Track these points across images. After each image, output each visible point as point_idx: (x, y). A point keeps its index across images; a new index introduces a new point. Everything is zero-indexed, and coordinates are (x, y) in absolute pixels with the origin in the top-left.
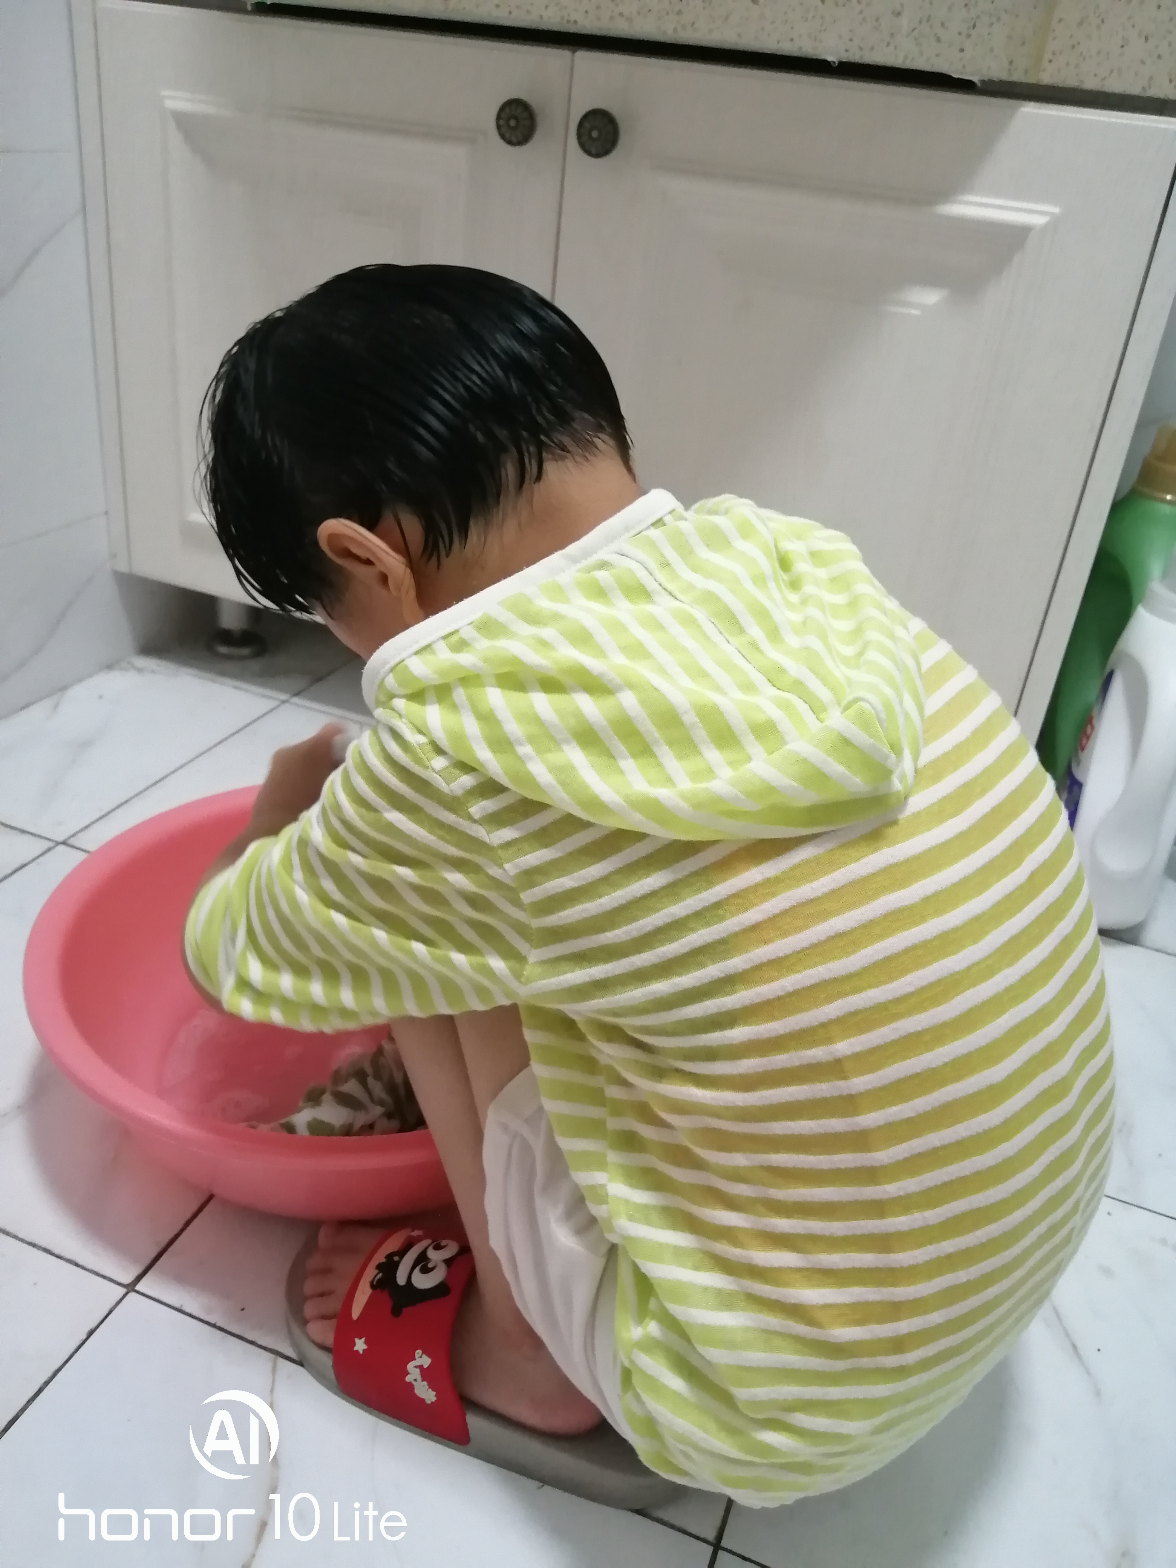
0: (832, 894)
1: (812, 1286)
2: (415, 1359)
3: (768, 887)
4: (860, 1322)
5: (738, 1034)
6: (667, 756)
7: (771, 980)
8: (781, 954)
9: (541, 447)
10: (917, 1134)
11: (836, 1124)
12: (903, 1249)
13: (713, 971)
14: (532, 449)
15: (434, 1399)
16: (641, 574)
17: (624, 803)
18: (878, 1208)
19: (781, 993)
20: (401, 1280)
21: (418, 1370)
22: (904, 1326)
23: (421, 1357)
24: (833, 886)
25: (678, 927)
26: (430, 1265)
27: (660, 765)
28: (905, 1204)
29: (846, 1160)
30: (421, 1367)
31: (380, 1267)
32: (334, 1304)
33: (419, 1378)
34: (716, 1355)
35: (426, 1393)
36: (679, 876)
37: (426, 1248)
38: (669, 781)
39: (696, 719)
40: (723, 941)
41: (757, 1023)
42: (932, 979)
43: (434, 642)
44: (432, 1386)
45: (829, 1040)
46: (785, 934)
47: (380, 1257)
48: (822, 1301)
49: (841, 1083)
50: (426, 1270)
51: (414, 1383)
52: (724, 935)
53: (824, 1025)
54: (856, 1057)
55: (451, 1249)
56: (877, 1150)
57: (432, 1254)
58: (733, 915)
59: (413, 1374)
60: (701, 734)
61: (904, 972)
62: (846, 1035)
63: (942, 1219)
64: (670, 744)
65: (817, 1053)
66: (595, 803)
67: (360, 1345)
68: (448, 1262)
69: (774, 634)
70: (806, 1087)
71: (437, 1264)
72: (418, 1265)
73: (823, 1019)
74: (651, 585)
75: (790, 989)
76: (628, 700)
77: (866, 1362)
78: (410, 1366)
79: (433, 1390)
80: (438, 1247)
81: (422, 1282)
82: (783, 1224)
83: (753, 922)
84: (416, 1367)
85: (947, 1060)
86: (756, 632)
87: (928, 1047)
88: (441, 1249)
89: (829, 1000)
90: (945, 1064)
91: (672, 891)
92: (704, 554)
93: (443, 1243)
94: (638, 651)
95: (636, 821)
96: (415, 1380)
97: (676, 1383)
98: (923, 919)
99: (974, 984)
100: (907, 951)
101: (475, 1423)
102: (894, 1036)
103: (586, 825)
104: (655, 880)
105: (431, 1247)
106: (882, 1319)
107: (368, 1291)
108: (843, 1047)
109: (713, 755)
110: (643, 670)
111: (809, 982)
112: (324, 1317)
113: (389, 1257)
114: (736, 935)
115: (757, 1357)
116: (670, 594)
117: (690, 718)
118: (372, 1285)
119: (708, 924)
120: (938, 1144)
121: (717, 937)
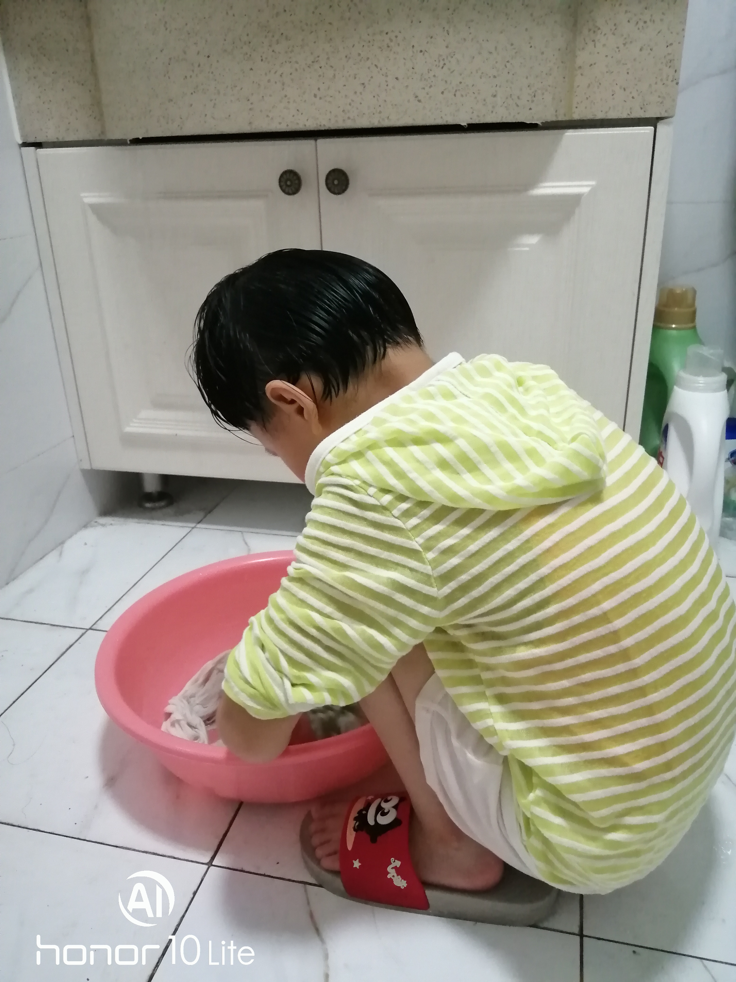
0: (581, 528)
1: (619, 745)
2: (392, 864)
3: (552, 527)
4: (647, 758)
5: (552, 610)
6: (486, 469)
7: (563, 576)
8: (565, 562)
9: (385, 341)
10: (652, 646)
11: (612, 649)
12: (660, 711)
13: (533, 577)
14: (381, 342)
15: (405, 885)
16: (451, 388)
17: (471, 495)
18: (642, 692)
19: (570, 582)
20: (371, 822)
21: (394, 870)
22: (670, 755)
23: (394, 862)
24: (581, 524)
25: (510, 557)
26: (386, 811)
27: (483, 474)
28: (655, 686)
29: (621, 668)
30: (395, 868)
31: (356, 819)
32: (335, 846)
33: (395, 875)
34: (577, 797)
35: (400, 883)
36: (506, 528)
37: (380, 804)
38: (489, 481)
39: (497, 449)
40: (534, 561)
41: (561, 601)
42: (639, 564)
43: (350, 436)
44: (403, 878)
45: (598, 603)
46: (564, 551)
47: (354, 814)
48: (626, 751)
49: (610, 626)
50: (384, 814)
51: (393, 878)
52: (534, 557)
53: (594, 596)
54: (613, 609)
55: (395, 801)
56: (634, 658)
57: (384, 805)
58: (537, 545)
59: (391, 873)
60: (500, 456)
61: (625, 563)
62: (606, 599)
63: (675, 691)
64: (487, 462)
65: (594, 611)
66: (455, 497)
67: (357, 864)
68: (395, 807)
69: (522, 410)
70: (592, 632)
71: (389, 809)
72: (378, 813)
73: (593, 592)
74: (456, 392)
75: (574, 579)
76: (462, 443)
77: (656, 779)
78: (389, 869)
79: (404, 880)
80: (386, 801)
81: (384, 821)
82: (596, 714)
83: (547, 547)
84: (392, 868)
85: (656, 605)
86: (512, 410)
87: (646, 599)
88: (388, 802)
89: (594, 581)
90: (656, 607)
91: (503, 538)
92: (479, 379)
93: (389, 798)
94: (459, 419)
95: (478, 503)
96: (393, 876)
97: (558, 820)
98: (626, 536)
99: (659, 565)
100: (624, 552)
101: (431, 895)
102: (628, 596)
103: (453, 509)
104: (493, 533)
105: (383, 801)
106: (658, 754)
107: (354, 833)
108: (607, 605)
109: (508, 466)
110: (466, 428)
111: (582, 574)
112: (329, 855)
113: (360, 812)
114: (540, 555)
115: (598, 793)
116: (466, 396)
117: (494, 449)
118: (355, 830)
119: (525, 553)
120: (663, 650)
121: (531, 558)
